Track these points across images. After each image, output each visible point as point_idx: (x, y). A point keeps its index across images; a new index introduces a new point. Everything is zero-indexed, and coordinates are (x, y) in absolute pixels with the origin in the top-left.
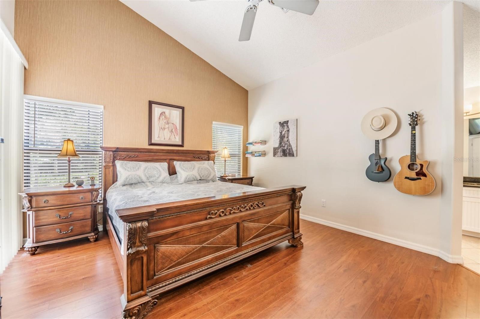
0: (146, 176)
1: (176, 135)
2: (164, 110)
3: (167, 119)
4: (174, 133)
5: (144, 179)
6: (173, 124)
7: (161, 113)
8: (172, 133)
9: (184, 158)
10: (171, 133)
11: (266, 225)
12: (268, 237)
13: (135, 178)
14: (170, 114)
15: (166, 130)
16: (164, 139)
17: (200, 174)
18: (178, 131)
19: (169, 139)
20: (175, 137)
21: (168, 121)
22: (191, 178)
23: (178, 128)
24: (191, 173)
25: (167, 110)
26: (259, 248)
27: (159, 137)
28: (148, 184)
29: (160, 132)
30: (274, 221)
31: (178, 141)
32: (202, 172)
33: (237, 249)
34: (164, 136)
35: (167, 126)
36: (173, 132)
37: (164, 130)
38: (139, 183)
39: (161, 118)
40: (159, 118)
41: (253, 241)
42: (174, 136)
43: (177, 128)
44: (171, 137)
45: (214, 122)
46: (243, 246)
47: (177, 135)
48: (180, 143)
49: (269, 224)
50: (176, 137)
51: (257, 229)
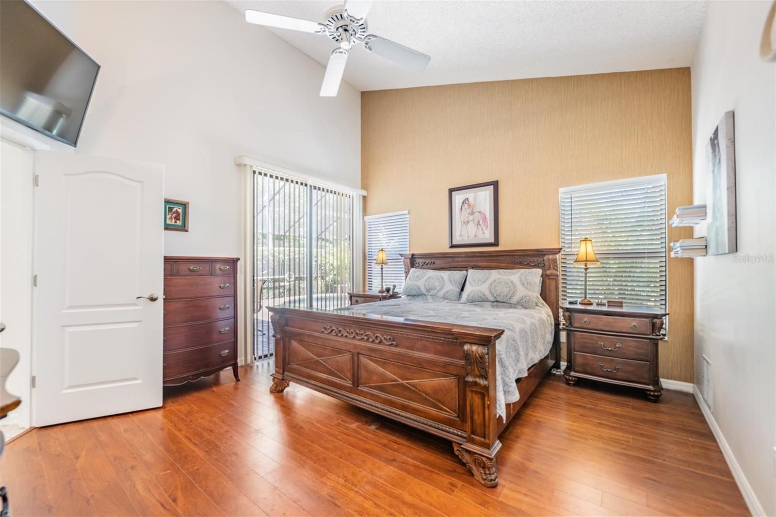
0: (425, 287)
1: (484, 229)
2: (467, 196)
3: (471, 208)
4: (482, 225)
5: (424, 291)
6: (479, 212)
7: (463, 202)
8: (480, 227)
9: (494, 264)
10: (478, 227)
11: (400, 380)
12: (401, 403)
13: (414, 289)
14: (475, 199)
15: (471, 224)
16: (468, 237)
17: (493, 291)
18: (488, 221)
19: (475, 236)
20: (483, 233)
21: (472, 210)
22: (476, 296)
23: (488, 217)
24: (478, 288)
25: (470, 194)
26: (383, 409)
27: (461, 235)
28: (429, 297)
29: (463, 227)
30: (416, 381)
31: (489, 237)
32: (498, 289)
33: (351, 387)
34: (468, 233)
35: (471, 217)
36: (480, 225)
37: (468, 224)
38: (420, 295)
39: (463, 208)
40: (461, 209)
41: (375, 392)
42: (482, 230)
43: (486, 218)
44: (477, 233)
45: (561, 190)
46: (359, 389)
47: (486, 229)
48: (492, 241)
49: (404, 382)
50: (485, 231)
51: (384, 378)
